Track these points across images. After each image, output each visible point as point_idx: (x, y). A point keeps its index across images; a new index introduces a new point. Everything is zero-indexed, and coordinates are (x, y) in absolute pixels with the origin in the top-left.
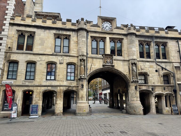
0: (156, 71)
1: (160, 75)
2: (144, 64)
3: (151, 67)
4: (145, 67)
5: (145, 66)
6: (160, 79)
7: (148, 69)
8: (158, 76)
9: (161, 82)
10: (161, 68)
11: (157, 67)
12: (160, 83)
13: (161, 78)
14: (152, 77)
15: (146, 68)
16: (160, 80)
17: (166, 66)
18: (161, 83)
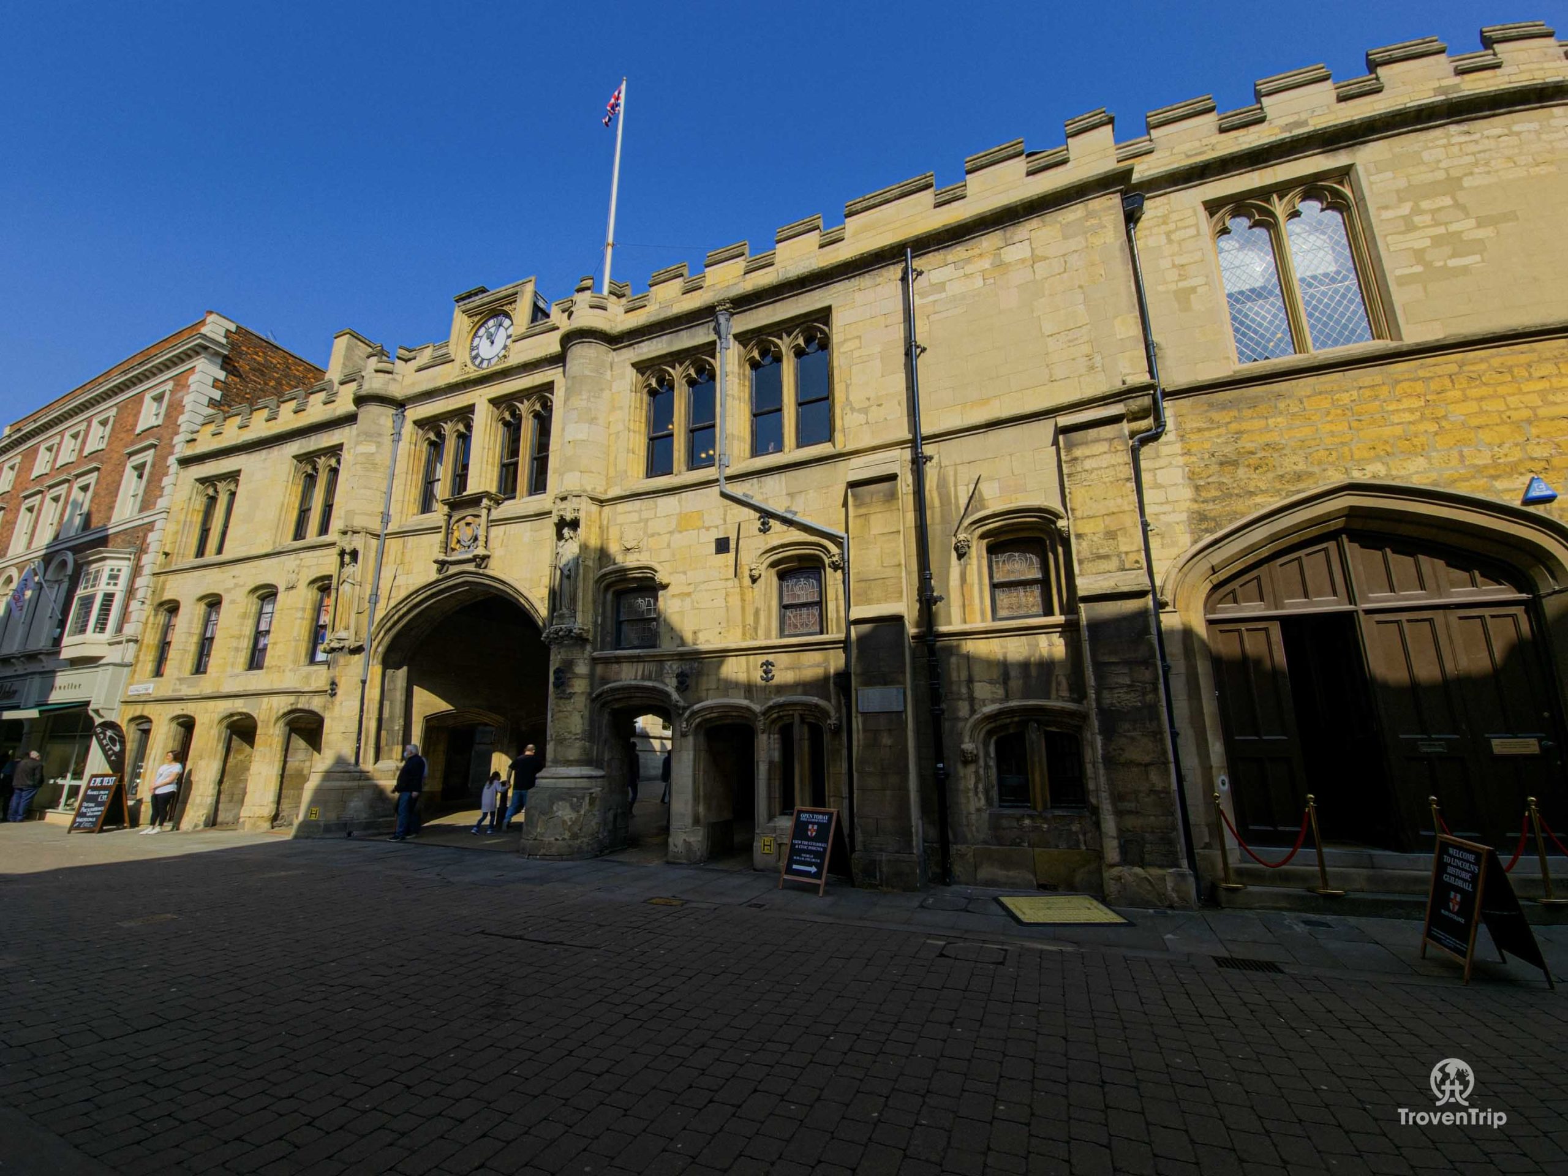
0: (722, 546)
1: (747, 573)
2: (645, 515)
3: (684, 523)
4: (650, 532)
5: (650, 523)
6: (743, 600)
7: (669, 546)
8: (730, 583)
9: (750, 620)
10: (758, 515)
11: (725, 520)
12: (739, 631)
13: (749, 595)
14: (689, 594)
15: (653, 535)
16: (743, 609)
17: (791, 495)
18: (744, 634)
